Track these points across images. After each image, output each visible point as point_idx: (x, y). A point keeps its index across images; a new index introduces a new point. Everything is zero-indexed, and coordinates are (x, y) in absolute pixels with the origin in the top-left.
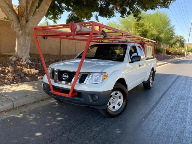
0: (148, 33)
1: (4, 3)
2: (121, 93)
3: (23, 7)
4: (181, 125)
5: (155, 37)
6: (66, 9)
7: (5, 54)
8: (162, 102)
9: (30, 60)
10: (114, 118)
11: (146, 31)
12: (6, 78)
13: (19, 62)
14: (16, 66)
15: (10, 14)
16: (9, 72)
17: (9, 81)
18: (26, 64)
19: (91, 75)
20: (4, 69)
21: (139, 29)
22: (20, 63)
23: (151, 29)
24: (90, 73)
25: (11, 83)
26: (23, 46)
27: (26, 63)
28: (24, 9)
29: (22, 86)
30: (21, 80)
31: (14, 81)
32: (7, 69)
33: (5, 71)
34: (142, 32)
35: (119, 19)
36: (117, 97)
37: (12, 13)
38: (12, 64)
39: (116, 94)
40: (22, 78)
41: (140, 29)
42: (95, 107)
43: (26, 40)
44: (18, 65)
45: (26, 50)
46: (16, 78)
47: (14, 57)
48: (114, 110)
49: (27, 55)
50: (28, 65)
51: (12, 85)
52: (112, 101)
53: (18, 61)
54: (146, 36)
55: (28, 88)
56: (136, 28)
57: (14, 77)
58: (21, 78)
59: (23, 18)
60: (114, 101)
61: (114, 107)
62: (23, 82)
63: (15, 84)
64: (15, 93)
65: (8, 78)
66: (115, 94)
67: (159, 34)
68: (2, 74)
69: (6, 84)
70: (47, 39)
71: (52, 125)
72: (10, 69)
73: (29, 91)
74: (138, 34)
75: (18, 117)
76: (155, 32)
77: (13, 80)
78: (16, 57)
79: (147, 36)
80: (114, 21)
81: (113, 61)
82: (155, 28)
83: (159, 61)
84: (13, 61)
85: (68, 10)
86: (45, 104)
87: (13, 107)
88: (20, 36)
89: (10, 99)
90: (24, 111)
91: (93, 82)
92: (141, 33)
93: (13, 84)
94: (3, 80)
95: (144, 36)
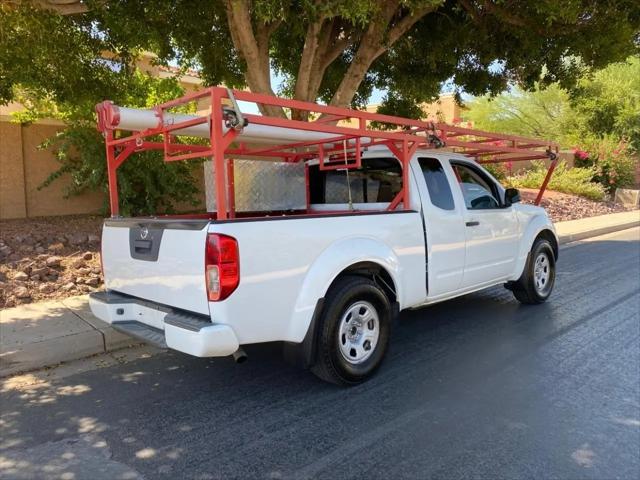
0: (617, 115)
11: (612, 110)
21: (584, 103)
23: (628, 101)
34: (597, 112)
41: (590, 104)
54: (611, 124)
74: (582, 120)
79: (616, 125)
92: (592, 116)
95: (606, 124)
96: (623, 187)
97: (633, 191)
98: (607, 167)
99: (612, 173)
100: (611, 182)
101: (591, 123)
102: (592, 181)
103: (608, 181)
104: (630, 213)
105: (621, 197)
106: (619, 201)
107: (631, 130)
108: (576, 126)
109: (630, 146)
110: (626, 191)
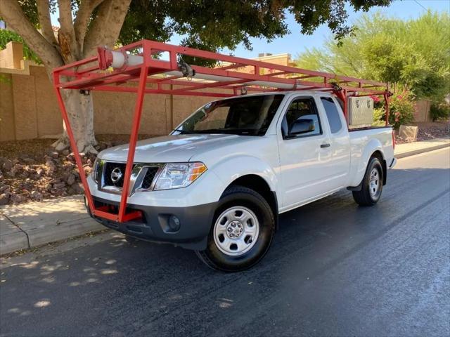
0: (402, 69)
1: (24, 29)
2: (251, 212)
3: (67, 34)
4: (408, 294)
5: (424, 77)
6: (176, 30)
7: (46, 137)
8: (386, 237)
9: (95, 147)
10: (234, 274)
11: (399, 65)
12: (34, 187)
13: (70, 152)
14: (62, 162)
15: (41, 49)
16: (43, 174)
17: (39, 194)
18: (84, 156)
19: (166, 170)
20: (35, 168)
21: (378, 60)
22: (72, 154)
23: (411, 59)
24: (164, 164)
25: (44, 197)
26: (76, 117)
27: (84, 154)
28: (70, 36)
29: (64, 203)
30: (66, 192)
31: (51, 193)
32: (42, 168)
33: (36, 173)
34: (388, 67)
35: (330, 43)
36: (242, 222)
37: (46, 48)
38: (53, 157)
39: (239, 213)
40: (71, 186)
41: (383, 61)
42: (185, 246)
43: (81, 103)
44: (67, 160)
45: (83, 126)
46: (55, 185)
47: (61, 143)
48: (234, 253)
49: (86, 135)
50: (88, 158)
51: (45, 202)
52: (228, 232)
53: (68, 151)
54: (398, 77)
55: (74, 207)
56: (371, 60)
57: (52, 184)
58: (67, 185)
59: (69, 57)
60: (233, 232)
61: (234, 247)
62: (71, 195)
63: (52, 198)
64: (42, 217)
65: (40, 186)
66: (236, 215)
67: (435, 70)
68: (28, 179)
69: (34, 199)
70: (89, 94)
71: (82, 286)
72: (47, 167)
73: (73, 213)
74: (377, 73)
75: (27, 266)
76: (422, 64)
77: (49, 191)
78: (65, 143)
79: (401, 77)
80: (317, 49)
81: (236, 136)
82: (424, 54)
83: (436, 139)
84: (57, 151)
85: (182, 30)
86: (98, 241)
87: (27, 247)
88: (67, 96)
89: (24, 229)
90: (45, 256)
91: (169, 186)
92: (384, 70)
93: (48, 200)
94: (27, 192)
95: (395, 77)
96: (405, 124)
97: (413, 127)
98: (394, 108)
99: (397, 113)
100: (397, 120)
101: (383, 75)
102: (381, 119)
103: (394, 119)
104: (410, 144)
105: (405, 132)
106: (403, 135)
107: (412, 81)
108: (373, 78)
109: (412, 93)
110: (408, 127)
